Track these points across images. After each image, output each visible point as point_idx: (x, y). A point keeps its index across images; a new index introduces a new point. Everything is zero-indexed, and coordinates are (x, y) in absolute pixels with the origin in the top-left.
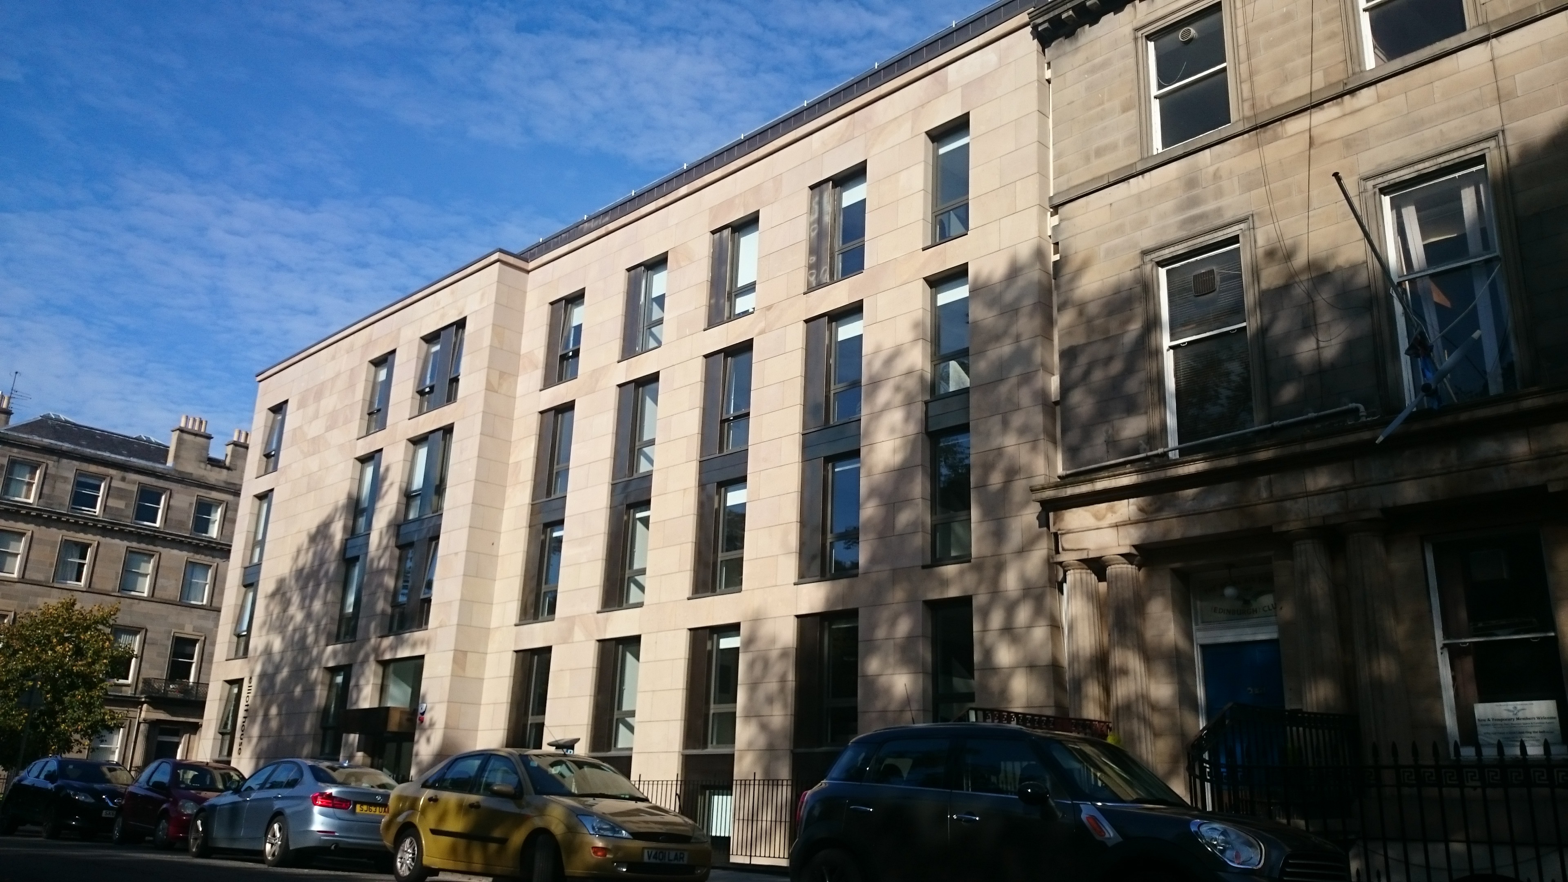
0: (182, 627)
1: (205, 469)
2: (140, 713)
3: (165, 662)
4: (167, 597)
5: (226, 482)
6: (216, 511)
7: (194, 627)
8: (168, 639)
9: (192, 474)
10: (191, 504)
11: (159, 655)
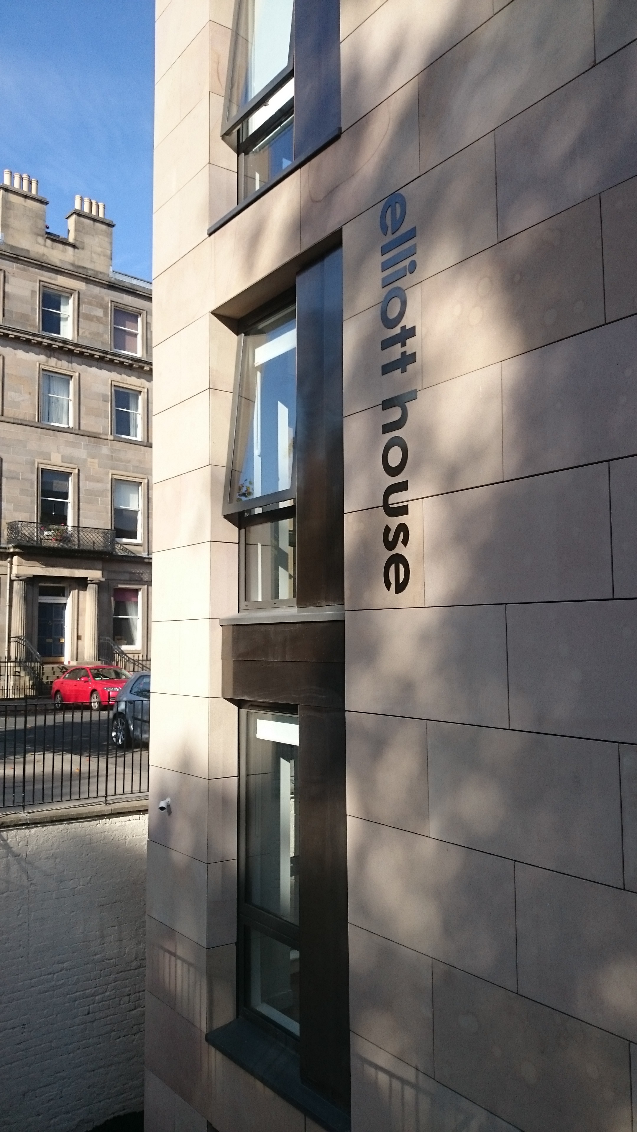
0: (48, 456)
1: (45, 246)
2: (11, 568)
3: (32, 502)
4: (21, 417)
5: (73, 265)
6: (67, 303)
7: (63, 457)
8: (32, 473)
9: (28, 251)
10: (33, 292)
11: (23, 492)
